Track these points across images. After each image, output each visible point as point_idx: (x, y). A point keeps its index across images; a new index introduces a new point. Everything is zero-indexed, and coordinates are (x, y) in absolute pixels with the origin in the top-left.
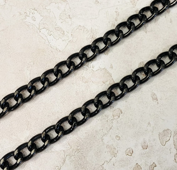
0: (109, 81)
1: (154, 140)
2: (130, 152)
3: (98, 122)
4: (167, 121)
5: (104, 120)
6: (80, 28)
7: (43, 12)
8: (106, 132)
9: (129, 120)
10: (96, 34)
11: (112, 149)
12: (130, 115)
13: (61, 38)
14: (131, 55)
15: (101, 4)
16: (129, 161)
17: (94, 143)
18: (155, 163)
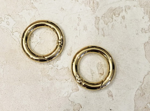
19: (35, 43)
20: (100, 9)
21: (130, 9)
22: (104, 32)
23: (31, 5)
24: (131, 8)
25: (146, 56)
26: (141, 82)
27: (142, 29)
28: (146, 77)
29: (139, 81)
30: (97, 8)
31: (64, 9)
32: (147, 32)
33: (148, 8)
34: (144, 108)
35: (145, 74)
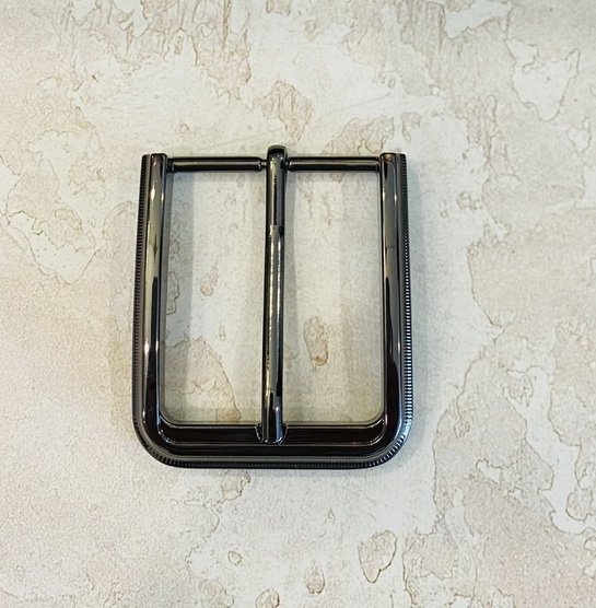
0: (214, 379)
1: (344, 565)
2: (270, 602)
3: (177, 509)
4: (386, 506)
5: (195, 503)
6: (130, 211)
7: (19, 162)
8: (199, 540)
9: (270, 504)
10: (179, 227)
11: (215, 593)
12: (275, 487)
13: (70, 243)
15: (195, 133)
17: (162, 573)
19: (88, 251)
20: (317, 127)
21: (418, 124)
22: (328, 207)
23: (73, 117)
24: (423, 121)
25: (473, 292)
26: (457, 387)
27: (462, 194)
28: (474, 366)
29: (450, 384)
30: (307, 123)
31: (192, 129)
32: (478, 205)
33: (482, 120)
34: (467, 477)
35: (472, 358)
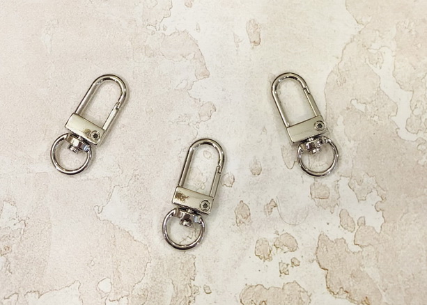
14: (232, 7)
16: (228, 197)
18: (275, 200)
